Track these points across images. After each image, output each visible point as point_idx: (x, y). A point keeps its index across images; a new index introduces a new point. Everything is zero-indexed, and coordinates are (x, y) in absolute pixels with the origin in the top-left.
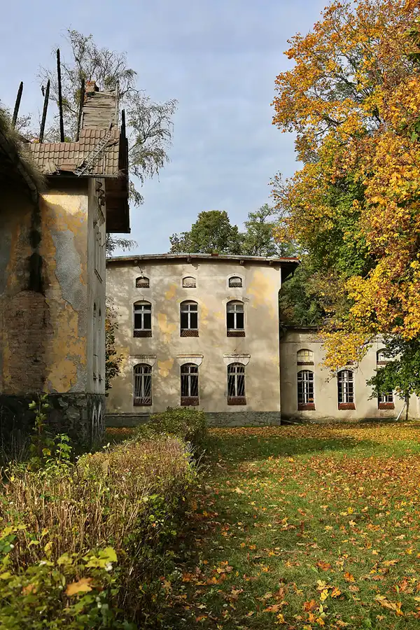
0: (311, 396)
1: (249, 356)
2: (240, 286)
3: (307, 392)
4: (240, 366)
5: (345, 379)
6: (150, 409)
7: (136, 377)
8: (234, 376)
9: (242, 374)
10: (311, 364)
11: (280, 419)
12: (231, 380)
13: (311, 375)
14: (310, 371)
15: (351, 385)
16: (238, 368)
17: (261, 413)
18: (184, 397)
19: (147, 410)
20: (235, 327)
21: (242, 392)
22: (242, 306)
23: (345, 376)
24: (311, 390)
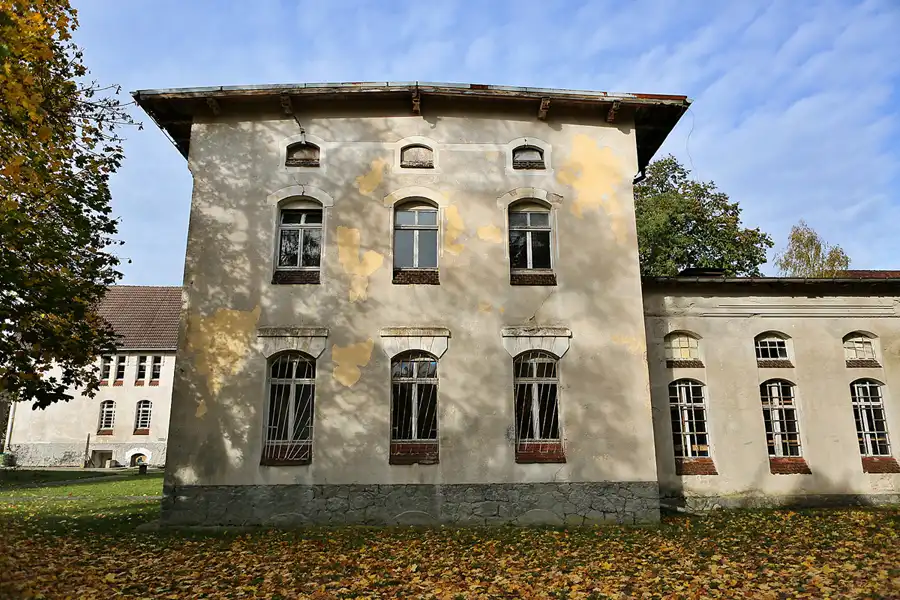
0: (702, 440)
1: (568, 333)
2: (540, 165)
3: (691, 429)
4: (547, 360)
5: (776, 401)
6: (306, 476)
7: (273, 387)
8: (530, 386)
9: (550, 381)
10: (697, 364)
11: (656, 504)
12: (522, 396)
13: (697, 391)
14: (694, 382)
15: (790, 413)
16: (541, 366)
17: (608, 486)
18: (400, 441)
19: (298, 478)
20: (530, 265)
21: (551, 428)
22: (545, 216)
23: (775, 393)
24: (701, 426)
